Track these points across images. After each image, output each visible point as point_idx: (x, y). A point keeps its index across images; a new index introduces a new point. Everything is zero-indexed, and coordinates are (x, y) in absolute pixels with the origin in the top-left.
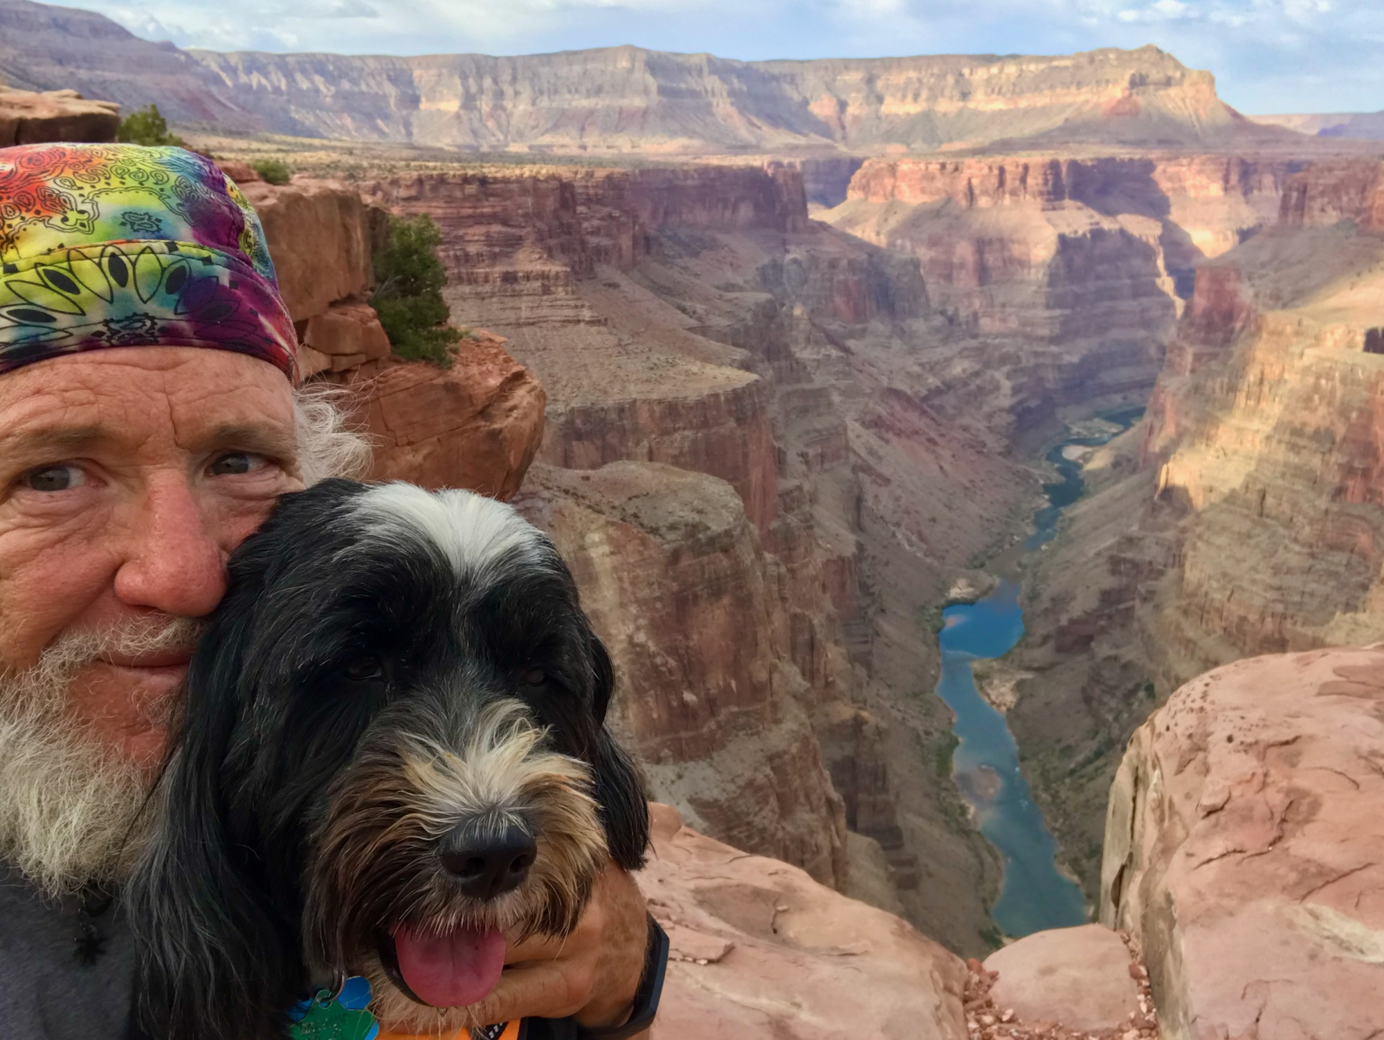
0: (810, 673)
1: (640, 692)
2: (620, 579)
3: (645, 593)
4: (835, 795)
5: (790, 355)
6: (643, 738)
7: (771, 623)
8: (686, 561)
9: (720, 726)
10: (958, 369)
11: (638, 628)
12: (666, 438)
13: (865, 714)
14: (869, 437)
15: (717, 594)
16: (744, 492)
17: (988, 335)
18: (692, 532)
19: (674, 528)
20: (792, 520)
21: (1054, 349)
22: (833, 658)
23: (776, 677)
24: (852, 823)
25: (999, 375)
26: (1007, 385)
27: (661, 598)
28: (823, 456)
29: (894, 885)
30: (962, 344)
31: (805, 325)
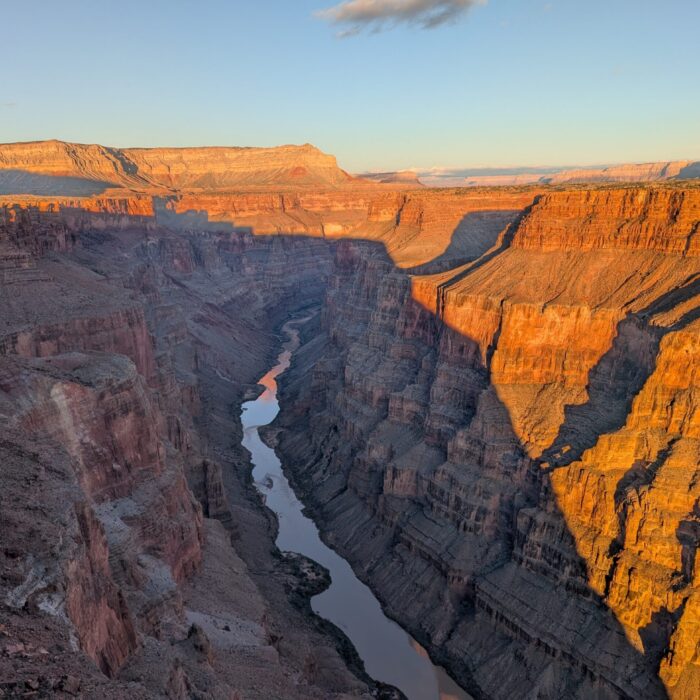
0: (178, 445)
1: (89, 467)
2: (73, 411)
3: (86, 417)
4: (196, 503)
5: (154, 291)
6: (93, 490)
7: (156, 423)
8: (108, 398)
9: (134, 478)
10: (240, 291)
11: (85, 435)
12: (92, 336)
13: (208, 460)
14: (198, 327)
15: (126, 412)
16: (136, 361)
17: (250, 275)
18: (110, 383)
19: (99, 382)
20: (163, 371)
21: (280, 280)
22: (190, 435)
23: (161, 449)
24: (206, 514)
25: (257, 293)
26: (261, 298)
27: (96, 418)
28: (176, 338)
29: (229, 539)
30: (239, 280)
31: (161, 275)
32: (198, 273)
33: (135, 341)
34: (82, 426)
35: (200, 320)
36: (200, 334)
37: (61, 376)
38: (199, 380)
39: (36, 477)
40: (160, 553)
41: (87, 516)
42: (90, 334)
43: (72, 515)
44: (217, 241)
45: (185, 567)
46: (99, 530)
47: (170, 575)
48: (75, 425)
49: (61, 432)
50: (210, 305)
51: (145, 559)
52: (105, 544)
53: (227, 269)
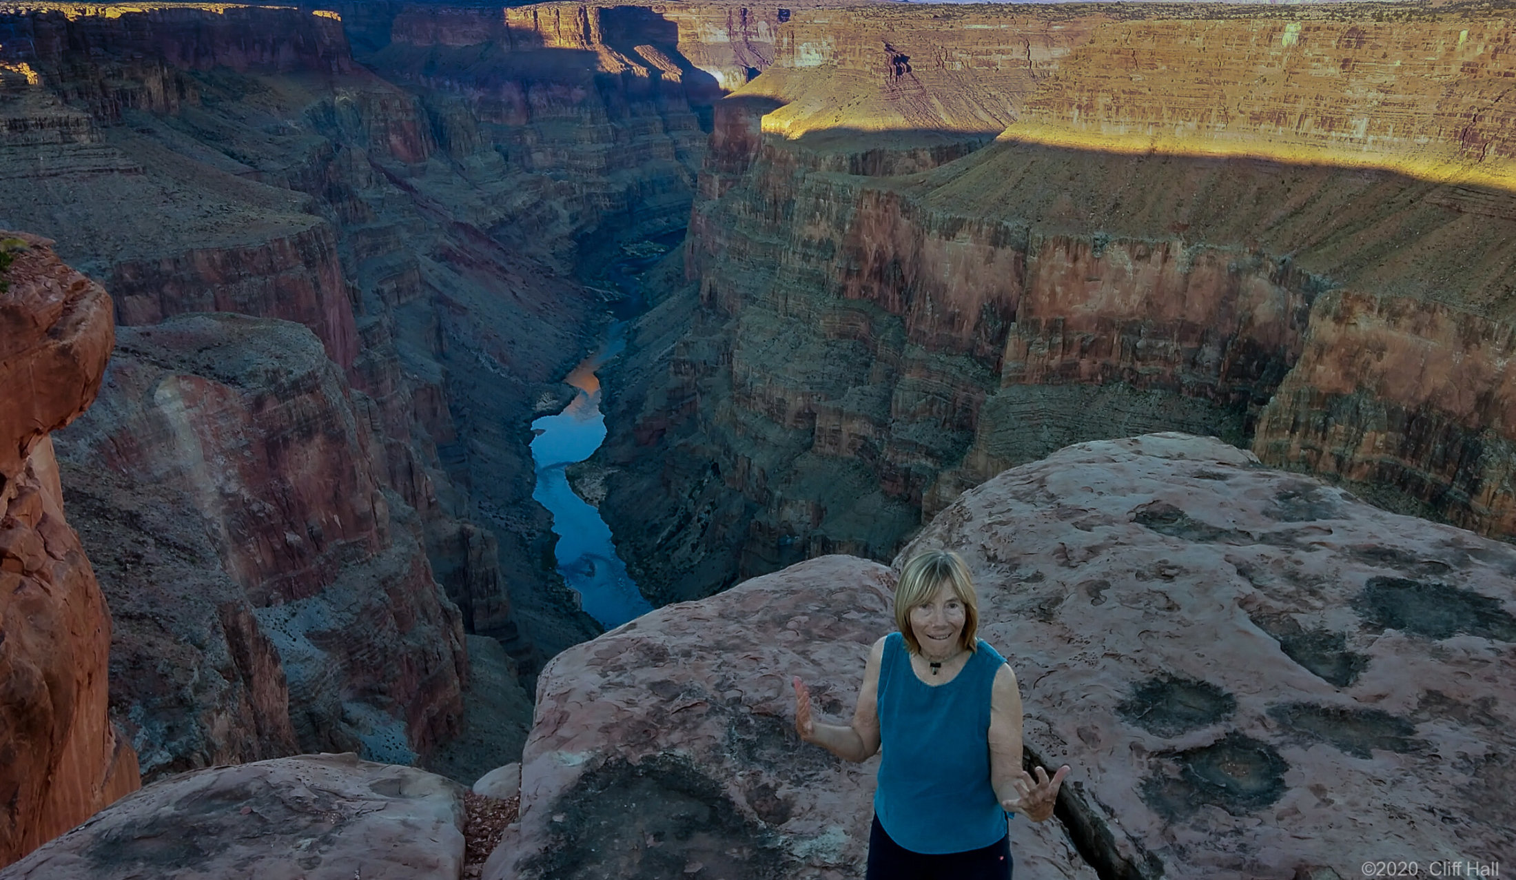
0: (412, 497)
1: (239, 540)
2: (202, 433)
3: (231, 443)
4: (451, 605)
5: (352, 196)
6: (248, 584)
7: (366, 455)
8: (270, 407)
9: (328, 561)
10: (520, 201)
11: (228, 479)
12: (232, 286)
13: (470, 527)
14: (441, 269)
15: (308, 434)
16: (322, 333)
17: (542, 169)
18: (273, 377)
19: (253, 375)
20: (376, 355)
21: (603, 179)
22: (433, 479)
23: (379, 506)
24: (470, 628)
25: (557, 204)
26: (565, 214)
27: (248, 447)
28: (398, 291)
29: (513, 673)
30: (520, 178)
31: (364, 166)
32: (437, 163)
33: (319, 297)
34: (221, 461)
35: (445, 256)
36: (445, 284)
37: (172, 363)
38: (447, 374)
39: (139, 557)
40: (383, 698)
41: (245, 629)
42: (228, 280)
43: (214, 627)
44: (476, 98)
45: (432, 722)
46: (268, 656)
47: (405, 738)
48: (207, 458)
49: (179, 472)
50: (464, 227)
51: (356, 711)
52: (282, 681)
53: (495, 156)
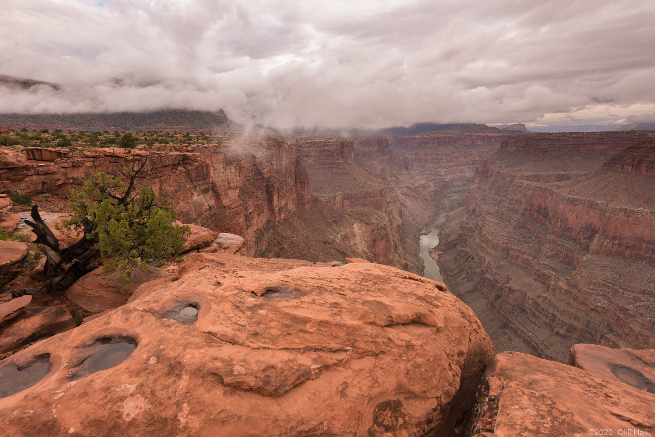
2: (361, 236)
3: (365, 239)
8: (375, 232)
14: (403, 197)
15: (382, 239)
19: (372, 224)
27: (370, 240)
33: (382, 204)
34: (363, 243)
36: (403, 201)
37: (357, 219)
38: (402, 222)
42: (365, 199)
48: (361, 242)
50: (409, 187)
